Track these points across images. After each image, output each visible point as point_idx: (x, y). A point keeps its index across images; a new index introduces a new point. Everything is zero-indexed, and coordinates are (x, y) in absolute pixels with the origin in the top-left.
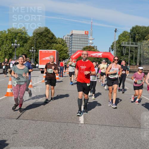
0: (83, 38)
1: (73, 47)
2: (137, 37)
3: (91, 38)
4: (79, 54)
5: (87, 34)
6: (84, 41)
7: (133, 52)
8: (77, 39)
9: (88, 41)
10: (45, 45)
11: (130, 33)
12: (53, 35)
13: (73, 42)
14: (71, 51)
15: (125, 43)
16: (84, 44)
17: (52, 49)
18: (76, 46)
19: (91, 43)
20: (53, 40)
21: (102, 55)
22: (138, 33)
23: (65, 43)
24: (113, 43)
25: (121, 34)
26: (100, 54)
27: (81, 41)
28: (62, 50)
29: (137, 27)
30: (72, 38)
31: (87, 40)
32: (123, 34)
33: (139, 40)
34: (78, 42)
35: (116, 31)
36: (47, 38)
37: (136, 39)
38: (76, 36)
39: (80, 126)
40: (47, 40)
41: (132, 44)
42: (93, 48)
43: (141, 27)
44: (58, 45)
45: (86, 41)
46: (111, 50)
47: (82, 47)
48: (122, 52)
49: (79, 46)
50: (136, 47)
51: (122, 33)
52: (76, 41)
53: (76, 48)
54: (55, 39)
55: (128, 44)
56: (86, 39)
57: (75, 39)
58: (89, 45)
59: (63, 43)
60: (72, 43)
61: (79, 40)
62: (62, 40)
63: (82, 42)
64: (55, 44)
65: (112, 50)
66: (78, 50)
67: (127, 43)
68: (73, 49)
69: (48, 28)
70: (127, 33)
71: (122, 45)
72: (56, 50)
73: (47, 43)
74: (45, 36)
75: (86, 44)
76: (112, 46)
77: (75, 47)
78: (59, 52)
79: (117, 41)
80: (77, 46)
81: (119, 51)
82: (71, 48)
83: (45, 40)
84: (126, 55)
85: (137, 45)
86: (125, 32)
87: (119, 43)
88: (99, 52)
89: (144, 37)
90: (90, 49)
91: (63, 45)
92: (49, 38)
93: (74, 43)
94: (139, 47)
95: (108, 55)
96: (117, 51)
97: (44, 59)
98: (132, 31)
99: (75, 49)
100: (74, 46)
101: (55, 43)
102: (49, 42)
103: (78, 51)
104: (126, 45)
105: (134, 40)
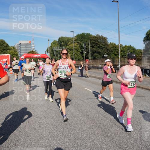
0: (28, 46)
4: (25, 56)
5: (30, 43)
6: (29, 48)
8: (24, 47)
9: (31, 48)
10: (2, 52)
11: (58, 42)
12: (7, 45)
14: (20, 54)
15: (55, 48)
17: (7, 54)
19: (33, 48)
20: (7, 48)
21: (41, 56)
22: (63, 41)
23: (16, 49)
24: (48, 48)
25: (52, 42)
26: (39, 56)
27: (27, 48)
28: (14, 54)
29: (62, 37)
30: (20, 46)
32: (54, 42)
33: (64, 45)
35: (49, 40)
36: (3, 47)
37: (62, 45)
39: (27, 102)
40: (3, 48)
41: (60, 48)
42: (35, 52)
43: (64, 38)
44: (11, 51)
45: (30, 48)
46: (47, 53)
47: (27, 52)
48: (54, 53)
49: (25, 51)
51: (53, 42)
52: (23, 48)
53: (23, 53)
54: (9, 47)
55: (57, 48)
56: (30, 46)
57: (22, 47)
58: (32, 50)
59: (14, 49)
60: (20, 49)
64: (9, 51)
65: (48, 53)
67: (56, 47)
68: (21, 53)
69: (4, 40)
70: (56, 41)
71: (53, 49)
72: (9, 55)
73: (3, 50)
74: (2, 45)
76: (47, 50)
78: (12, 56)
79: (50, 47)
80: (24, 51)
81: (52, 53)
82: (20, 53)
84: (56, 55)
88: (39, 54)
89: (67, 43)
90: (33, 52)
91: (14, 51)
92: (5, 46)
93: (22, 49)
95: (45, 55)
96: (51, 53)
98: (59, 40)
100: (22, 51)
101: (9, 50)
102: (5, 49)
104: (56, 49)
105: (61, 46)
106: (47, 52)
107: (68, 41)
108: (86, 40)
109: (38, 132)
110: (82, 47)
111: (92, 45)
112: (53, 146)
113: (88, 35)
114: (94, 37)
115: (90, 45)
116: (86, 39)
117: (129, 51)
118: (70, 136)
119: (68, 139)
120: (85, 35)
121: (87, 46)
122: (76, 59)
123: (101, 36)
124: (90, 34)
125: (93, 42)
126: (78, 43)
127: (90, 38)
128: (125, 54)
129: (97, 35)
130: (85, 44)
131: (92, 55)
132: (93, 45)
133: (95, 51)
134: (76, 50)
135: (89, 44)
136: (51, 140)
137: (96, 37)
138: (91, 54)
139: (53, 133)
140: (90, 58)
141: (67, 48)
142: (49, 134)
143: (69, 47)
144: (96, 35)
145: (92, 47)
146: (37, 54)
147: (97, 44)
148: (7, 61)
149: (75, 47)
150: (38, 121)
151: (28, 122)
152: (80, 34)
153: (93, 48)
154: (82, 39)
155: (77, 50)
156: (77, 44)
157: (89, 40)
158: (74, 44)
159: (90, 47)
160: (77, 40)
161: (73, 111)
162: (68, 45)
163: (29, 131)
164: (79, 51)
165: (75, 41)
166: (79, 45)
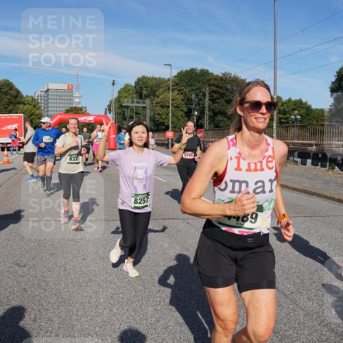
1: (49, 109)
2: (145, 92)
3: (77, 95)
4: (59, 119)
5: (70, 89)
6: (67, 100)
7: (140, 114)
8: (56, 98)
9: (73, 100)
10: (5, 108)
11: (135, 87)
12: (19, 92)
13: (49, 101)
14: (48, 115)
15: (128, 101)
16: (67, 103)
17: (17, 113)
18: (54, 107)
19: (77, 102)
20: (18, 99)
21: (95, 119)
22: (146, 87)
23: (38, 103)
24: (111, 101)
25: (122, 89)
26: (91, 119)
27: (62, 99)
28: (33, 114)
29: (144, 77)
30: (48, 96)
31: (72, 98)
32: (125, 88)
33: (146, 97)
34: (58, 101)
35: (113, 84)
36: (8, 97)
37: (143, 95)
38: (54, 92)
40: (9, 99)
41: (138, 102)
42: (81, 110)
43: (149, 78)
44: (25, 107)
45: (70, 100)
46: (108, 112)
47: (64, 109)
48: (124, 114)
49: (59, 107)
50: (144, 107)
51: (122, 87)
52: (54, 99)
53: (54, 111)
54: (22, 97)
55: (132, 102)
56: (70, 96)
57: (53, 97)
58: (74, 105)
59: (34, 103)
60: (48, 103)
61: (58, 97)
62: (33, 99)
63: (63, 101)
64: (21, 106)
65: (110, 113)
66: (58, 113)
67: (130, 100)
68: (49, 113)
69: (11, 81)
70: (131, 86)
71: (124, 104)
72: (22, 115)
73: (9, 105)
74: (6, 93)
75: (70, 104)
76: (109, 106)
77: (53, 109)
78: (29, 117)
79: (116, 99)
80: (57, 107)
81: (120, 114)
82: (48, 111)
83: (6, 100)
84: (129, 118)
85: (145, 103)
86: (127, 86)
87: (119, 102)
88: (89, 115)
89: (155, 92)
90: (77, 111)
91: (34, 106)
92: (12, 96)
93: (51, 103)
94: (148, 107)
96: (117, 114)
97: (4, 128)
98: (137, 83)
99: (53, 113)
100: (51, 107)
101: (22, 103)
102: (12, 103)
103: (57, 115)
104: (130, 104)
105: (141, 97)
106: (110, 110)
107: (156, 86)
108: (198, 85)
109: (87, 292)
110: (189, 101)
111: (212, 96)
112: (121, 325)
113: (204, 73)
114: (217, 78)
115: (207, 98)
116: (199, 82)
117: (296, 112)
118: (160, 302)
119: (155, 310)
120: (196, 73)
121: (201, 99)
122: (175, 127)
123: (232, 76)
124: (207, 71)
125: (216, 89)
126: (179, 91)
127: (208, 80)
128: (287, 118)
129: (224, 74)
130: (197, 95)
131: (212, 119)
132: (215, 96)
133: (218, 111)
134: (175, 107)
135: (204, 95)
136: (115, 310)
137: (221, 79)
138: (210, 117)
139: (121, 295)
140: (206, 126)
141: (154, 102)
142: (112, 298)
143: (159, 100)
144: (222, 73)
145: (213, 100)
146: (86, 114)
147: (224, 94)
148: (16, 130)
149: (173, 100)
150: (86, 267)
151: (63, 269)
152: (186, 71)
153: (213, 103)
154: (189, 83)
155: (177, 107)
156: (178, 94)
157: (206, 86)
158: (171, 93)
159: (207, 102)
160: (177, 84)
161: (166, 245)
162: (158, 97)
163: (67, 290)
164: (181, 110)
165: (172, 86)
166: (182, 97)
